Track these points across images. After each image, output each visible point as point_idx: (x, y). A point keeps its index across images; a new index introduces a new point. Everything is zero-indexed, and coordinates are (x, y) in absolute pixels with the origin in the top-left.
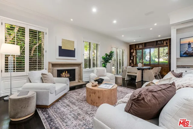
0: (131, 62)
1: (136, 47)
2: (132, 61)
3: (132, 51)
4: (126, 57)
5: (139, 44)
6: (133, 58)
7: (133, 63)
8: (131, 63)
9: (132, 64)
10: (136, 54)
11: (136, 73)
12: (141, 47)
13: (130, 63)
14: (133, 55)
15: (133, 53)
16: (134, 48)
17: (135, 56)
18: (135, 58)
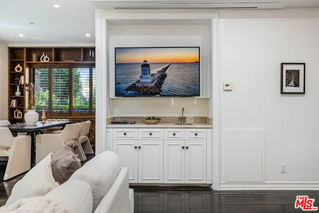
0: (14, 106)
1: (29, 58)
3: (18, 69)
5: (40, 51)
6: (23, 93)
8: (15, 109)
9: (20, 112)
10: (30, 81)
11: (8, 149)
12: (45, 59)
13: (11, 110)
14: (22, 83)
15: (23, 77)
16: (23, 61)
17: (27, 88)
18: (27, 93)
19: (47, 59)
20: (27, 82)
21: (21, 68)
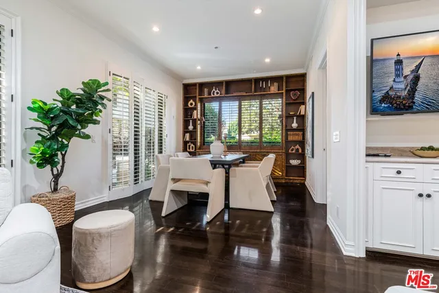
0: (188, 139)
1: (201, 93)
2: (191, 137)
3: (191, 104)
4: (174, 122)
5: (210, 85)
6: (195, 127)
7: (195, 144)
8: (188, 142)
9: (192, 145)
10: (201, 116)
11: (207, 183)
12: (215, 95)
13: (185, 143)
14: (195, 117)
15: (195, 111)
16: (196, 97)
17: (199, 122)
18: (199, 127)
19: (217, 93)
20: (199, 116)
21: (194, 103)
